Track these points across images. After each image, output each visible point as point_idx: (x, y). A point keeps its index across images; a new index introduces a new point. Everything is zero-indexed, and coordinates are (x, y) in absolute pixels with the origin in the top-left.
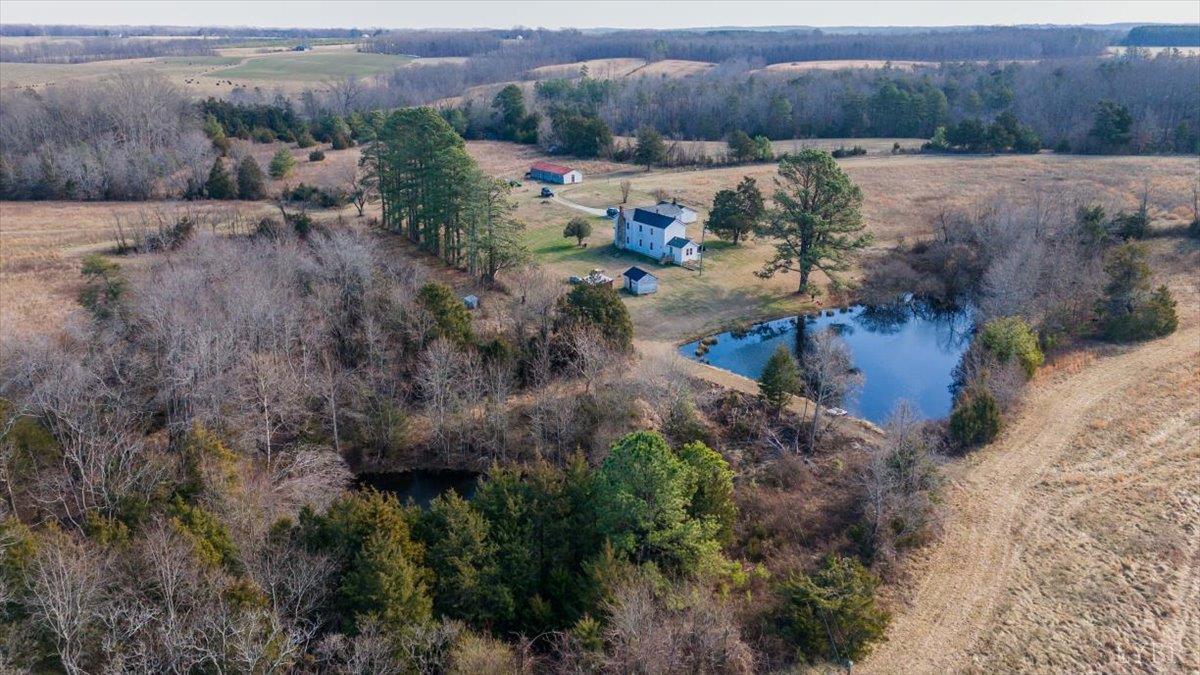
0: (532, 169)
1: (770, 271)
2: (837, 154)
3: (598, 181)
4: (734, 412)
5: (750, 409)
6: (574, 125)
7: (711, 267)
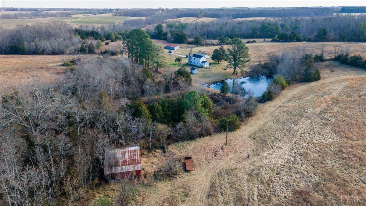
0: (166, 46)
1: (226, 68)
2: (248, 42)
3: (183, 49)
4: (215, 97)
5: (219, 96)
6: (177, 34)
7: (212, 68)
